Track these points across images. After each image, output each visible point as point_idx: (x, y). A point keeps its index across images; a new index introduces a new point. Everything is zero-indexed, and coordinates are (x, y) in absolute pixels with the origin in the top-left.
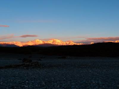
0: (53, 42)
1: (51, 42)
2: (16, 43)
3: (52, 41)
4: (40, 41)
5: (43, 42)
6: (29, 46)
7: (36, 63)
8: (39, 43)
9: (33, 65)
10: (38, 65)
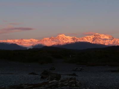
0: (94, 39)
1: (89, 39)
2: (19, 42)
3: (92, 37)
4: (68, 37)
5: (74, 39)
6: (46, 47)
7: (72, 81)
8: (65, 42)
9: (66, 86)
10: (76, 86)
